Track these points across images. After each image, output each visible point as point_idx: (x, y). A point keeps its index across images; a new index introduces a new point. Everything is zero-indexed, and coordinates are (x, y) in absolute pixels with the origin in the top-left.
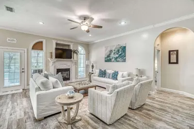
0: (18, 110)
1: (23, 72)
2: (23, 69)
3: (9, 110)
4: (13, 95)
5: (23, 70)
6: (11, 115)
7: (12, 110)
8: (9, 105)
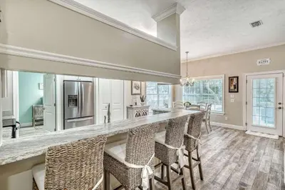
0: (263, 160)
1: (280, 108)
2: (280, 104)
3: (252, 155)
4: (263, 139)
5: (281, 106)
6: (253, 161)
7: (256, 156)
8: (254, 149)
